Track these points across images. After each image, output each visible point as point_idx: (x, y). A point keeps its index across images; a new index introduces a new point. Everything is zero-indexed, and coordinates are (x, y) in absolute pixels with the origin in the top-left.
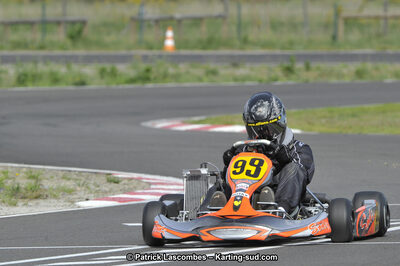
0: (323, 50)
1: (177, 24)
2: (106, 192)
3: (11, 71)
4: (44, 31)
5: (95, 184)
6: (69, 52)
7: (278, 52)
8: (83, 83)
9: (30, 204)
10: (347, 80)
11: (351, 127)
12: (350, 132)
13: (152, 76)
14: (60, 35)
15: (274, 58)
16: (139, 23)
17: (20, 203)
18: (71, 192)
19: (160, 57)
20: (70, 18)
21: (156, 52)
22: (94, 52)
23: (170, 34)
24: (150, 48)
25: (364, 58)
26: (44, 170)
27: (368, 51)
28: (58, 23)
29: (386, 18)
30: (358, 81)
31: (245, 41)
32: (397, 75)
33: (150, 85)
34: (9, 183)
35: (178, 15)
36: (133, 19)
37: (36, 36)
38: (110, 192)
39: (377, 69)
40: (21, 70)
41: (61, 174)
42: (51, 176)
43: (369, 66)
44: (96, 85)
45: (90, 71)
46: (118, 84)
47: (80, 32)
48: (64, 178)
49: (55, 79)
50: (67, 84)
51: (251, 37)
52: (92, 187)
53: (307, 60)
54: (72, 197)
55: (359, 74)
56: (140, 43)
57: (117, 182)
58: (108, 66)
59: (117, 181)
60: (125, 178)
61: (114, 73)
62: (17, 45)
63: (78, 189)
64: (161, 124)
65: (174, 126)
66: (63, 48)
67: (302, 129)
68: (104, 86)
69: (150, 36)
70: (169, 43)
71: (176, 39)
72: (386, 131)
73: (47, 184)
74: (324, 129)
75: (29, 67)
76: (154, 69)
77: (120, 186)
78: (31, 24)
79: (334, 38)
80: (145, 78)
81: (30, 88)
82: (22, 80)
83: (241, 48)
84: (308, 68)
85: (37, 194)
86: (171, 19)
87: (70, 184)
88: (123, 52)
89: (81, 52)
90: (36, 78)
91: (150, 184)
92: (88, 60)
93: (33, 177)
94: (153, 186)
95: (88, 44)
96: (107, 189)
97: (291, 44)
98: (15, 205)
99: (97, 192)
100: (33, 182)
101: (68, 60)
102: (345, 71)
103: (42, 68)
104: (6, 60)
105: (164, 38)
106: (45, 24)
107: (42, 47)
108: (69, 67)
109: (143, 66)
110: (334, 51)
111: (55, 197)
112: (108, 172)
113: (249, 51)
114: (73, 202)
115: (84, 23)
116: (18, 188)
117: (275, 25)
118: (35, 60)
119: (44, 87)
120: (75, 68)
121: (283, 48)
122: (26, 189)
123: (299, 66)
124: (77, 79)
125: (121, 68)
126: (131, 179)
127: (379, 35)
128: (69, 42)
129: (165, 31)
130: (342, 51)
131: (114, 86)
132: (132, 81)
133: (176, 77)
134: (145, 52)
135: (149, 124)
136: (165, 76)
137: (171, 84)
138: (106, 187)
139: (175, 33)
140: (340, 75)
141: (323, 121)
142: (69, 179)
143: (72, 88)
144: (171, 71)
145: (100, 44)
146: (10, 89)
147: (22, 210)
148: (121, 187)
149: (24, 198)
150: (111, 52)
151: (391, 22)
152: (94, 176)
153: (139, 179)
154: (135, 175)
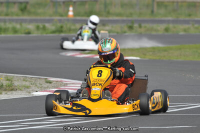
0: (147, 18)
2: (45, 88)
4: (8, 7)
5: (39, 83)
6: (21, 17)
7: (125, 18)
8: (29, 33)
9: (8, 93)
10: (160, 33)
11: (164, 57)
12: (164, 59)
13: (64, 29)
14: (15, 9)
15: (123, 21)
17: (3, 93)
18: (28, 87)
19: (68, 20)
21: (65, 18)
22: (34, 17)
23: (71, 9)
24: (62, 16)
25: (168, 22)
26: (13, 76)
27: (170, 18)
28: (15, 3)
29: (177, 2)
30: (166, 33)
31: (108, 13)
32: (185, 30)
33: (63, 34)
36: (51, 1)
38: (48, 87)
39: (174, 27)
41: (22, 78)
42: (18, 79)
43: (171, 26)
44: (35, 34)
45: (31, 27)
46: (47, 34)
47: (25, 8)
48: (24, 80)
49: (15, 31)
50: (22, 33)
51: (111, 11)
52: (38, 85)
53: (140, 23)
54: (29, 90)
55: (167, 30)
56: (56, 13)
57: (51, 83)
58: (41, 25)
60: (54, 81)
61: (44, 28)
63: (31, 86)
64: (70, 54)
65: (76, 55)
66: (17, 15)
67: (140, 57)
68: (39, 35)
69: (60, 10)
70: (71, 13)
71: (74, 11)
72: (182, 59)
73: (16, 83)
74: (151, 57)
76: (65, 26)
78: (1, 3)
79: (152, 12)
80: (60, 30)
81: (3, 35)
83: (106, 17)
84: (140, 27)
85: (11, 88)
87: (27, 84)
88: (47, 18)
90: (6, 30)
91: (67, 84)
92: (31, 21)
93: (8, 80)
94: (68, 85)
95: (29, 13)
96: (46, 86)
97: (131, 14)
98: (1, 94)
99: (41, 87)
100: (8, 82)
101: (22, 21)
102: (159, 28)
103: (8, 25)
105: (68, 11)
106: (8, 3)
107: (7, 15)
108: (21, 25)
109: (59, 25)
110: (152, 18)
111: (20, 90)
112: (46, 78)
113: (111, 18)
114: (30, 92)
115: (27, 3)
116: (2, 85)
117: (123, 5)
118: (5, 21)
119: (10, 35)
120: (24, 25)
121: (127, 16)
122: (6, 86)
123: (136, 25)
124: (27, 31)
125: (47, 25)
126: (58, 81)
127: (174, 10)
128: (20, 12)
129: (68, 6)
130: (157, 18)
131: (45, 35)
132: (54, 32)
134: (59, 18)
135: (64, 54)
140: (156, 30)
141: (151, 53)
142: (26, 81)
144: (73, 27)
145: (36, 14)
147: (4, 96)
148: (53, 85)
149: (5, 90)
150: (42, 18)
151: (180, 4)
152: (39, 80)
153: (61, 81)
154: (59, 79)
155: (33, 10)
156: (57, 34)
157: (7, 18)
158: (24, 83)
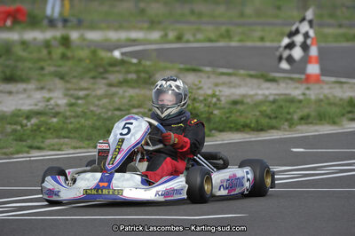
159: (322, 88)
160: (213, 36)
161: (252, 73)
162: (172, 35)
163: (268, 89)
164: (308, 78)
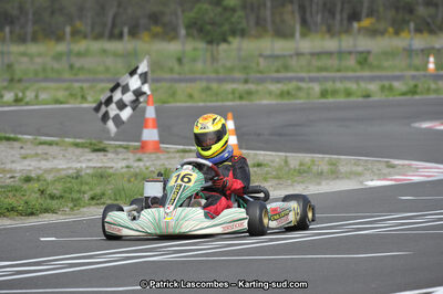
1: (437, 52)
2: (385, 175)
3: (317, 88)
4: (340, 59)
5: (377, 169)
6: (358, 74)
8: (368, 96)
9: (330, 183)
13: (419, 90)
14: (351, 62)
16: (409, 52)
17: (324, 183)
18: (359, 174)
19: (425, 76)
20: (360, 49)
21: (422, 73)
22: (377, 73)
23: (432, 59)
24: (417, 70)
26: (340, 159)
28: (350, 53)
33: (417, 97)
34: (315, 169)
35: (437, 46)
36: (404, 49)
37: (333, 62)
38: (390, 174)
40: (324, 87)
41: (353, 162)
42: (346, 162)
44: (377, 97)
45: (373, 87)
46: (394, 96)
47: (366, 60)
48: (355, 164)
49: (348, 94)
50: (357, 97)
52: (375, 171)
54: (361, 178)
56: (410, 67)
58: (387, 83)
59: (393, 167)
60: (399, 165)
61: (391, 89)
62: (321, 69)
63: (365, 172)
64: (425, 125)
66: (354, 71)
68: (383, 98)
69: (417, 61)
70: (431, 66)
71: (436, 63)
73: (343, 169)
75: (329, 86)
76: (420, 85)
77: (396, 170)
78: (330, 54)
80: (413, 91)
81: (331, 100)
82: (324, 94)
85: (335, 174)
86: (433, 48)
87: (360, 169)
88: (397, 73)
89: (366, 73)
90: (335, 93)
91: (418, 168)
92: (372, 79)
93: (334, 165)
95: (371, 67)
98: (319, 184)
100: (333, 168)
101: (357, 79)
103: (339, 85)
104: (312, 80)
105: (428, 62)
106: (341, 54)
107: (339, 71)
108: (358, 84)
109: (412, 83)
111: (349, 178)
112: (388, 160)
114: (361, 183)
115: (369, 52)
116: (322, 173)
118: (334, 80)
119: (341, 99)
120: (363, 85)
124: (364, 93)
125: (396, 84)
126: (404, 165)
128: (358, 67)
129: (428, 57)
131: (391, 98)
132: (404, 94)
133: (437, 91)
134: (413, 73)
135: (417, 125)
136: (428, 90)
137: (432, 96)
138: (386, 171)
139: (435, 58)
142: (359, 165)
143: (360, 99)
144: (433, 86)
145: (379, 67)
146: (316, 101)
149: (326, 179)
150: (389, 73)
152: (377, 163)
153: (409, 165)
154: (407, 162)
155: (375, 63)
156: (409, 97)
157: (339, 74)
158: (355, 168)
159: (158, 158)
160: (61, 95)
161: (78, 141)
162: (9, 96)
163: (89, 160)
164: (143, 147)
